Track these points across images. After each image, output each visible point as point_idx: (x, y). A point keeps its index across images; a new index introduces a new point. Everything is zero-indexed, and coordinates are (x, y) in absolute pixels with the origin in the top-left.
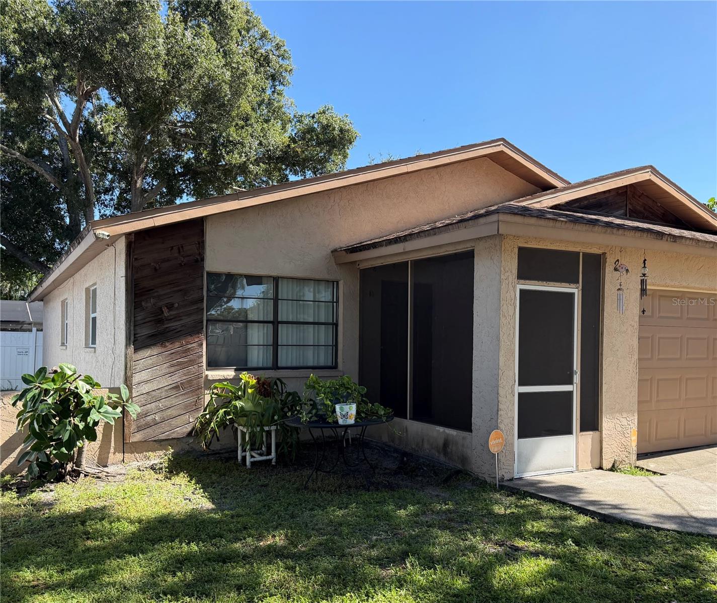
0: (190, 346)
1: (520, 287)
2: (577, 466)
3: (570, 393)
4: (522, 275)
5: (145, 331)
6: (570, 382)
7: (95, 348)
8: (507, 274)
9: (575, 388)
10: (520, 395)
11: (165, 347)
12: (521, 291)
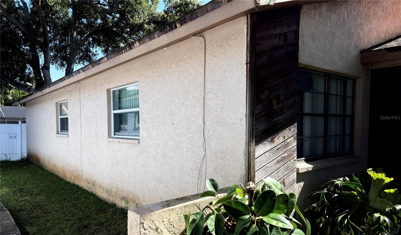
7: (138, 140)
11: (274, 142)
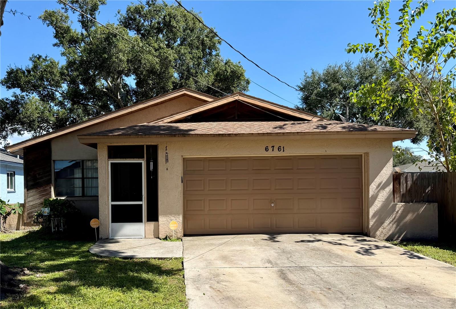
0: (46, 188)
1: (110, 162)
2: (145, 236)
3: (141, 205)
4: (110, 157)
5: (31, 183)
6: (141, 200)
8: (101, 157)
9: (144, 203)
10: (112, 205)
11: (37, 189)
12: (111, 163)
